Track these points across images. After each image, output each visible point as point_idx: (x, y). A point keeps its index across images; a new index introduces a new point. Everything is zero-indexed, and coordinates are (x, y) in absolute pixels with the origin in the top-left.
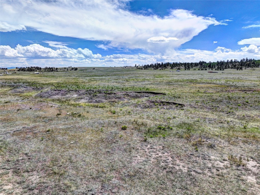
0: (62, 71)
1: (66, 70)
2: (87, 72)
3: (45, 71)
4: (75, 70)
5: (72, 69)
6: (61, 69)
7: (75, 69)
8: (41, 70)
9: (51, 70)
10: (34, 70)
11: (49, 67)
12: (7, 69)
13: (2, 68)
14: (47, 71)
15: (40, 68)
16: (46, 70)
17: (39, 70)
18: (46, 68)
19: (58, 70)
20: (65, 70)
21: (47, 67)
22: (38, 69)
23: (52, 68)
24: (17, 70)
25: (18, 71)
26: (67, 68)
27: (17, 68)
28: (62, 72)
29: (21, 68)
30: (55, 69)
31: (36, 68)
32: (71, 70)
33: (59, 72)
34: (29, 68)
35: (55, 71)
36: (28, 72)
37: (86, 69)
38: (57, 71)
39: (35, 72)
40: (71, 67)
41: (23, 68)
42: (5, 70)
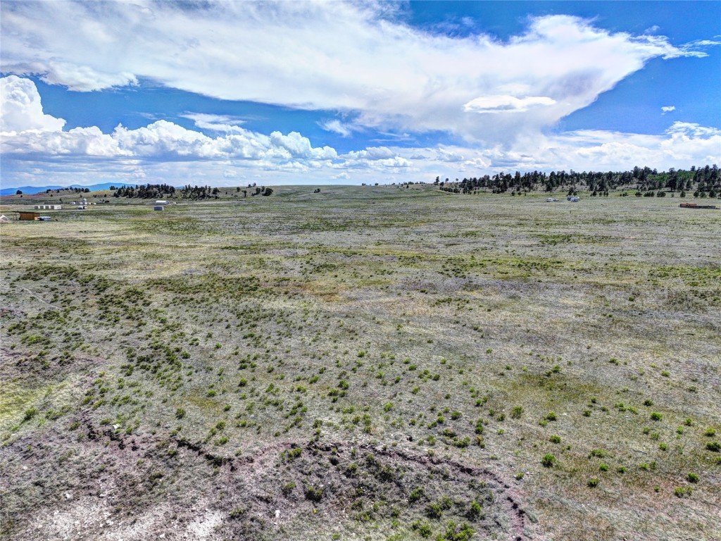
0: (229, 196)
1: (241, 194)
2: (298, 201)
3: (185, 197)
4: (265, 195)
5: (258, 191)
6: (227, 191)
7: (264, 192)
8: (174, 196)
9: (199, 193)
10: (154, 196)
11: (196, 187)
12: (87, 191)
13: (76, 189)
14: (190, 197)
15: (173, 190)
16: (188, 195)
17: (169, 195)
18: (187, 189)
19: (219, 195)
20: (237, 194)
21: (191, 186)
22: (167, 190)
23: (202, 188)
24: (112, 194)
25: (116, 195)
26: (244, 188)
27: (112, 188)
28: (228, 199)
29: (122, 188)
30: (212, 191)
31: (162, 189)
32: (253, 195)
33: (221, 199)
34: (142, 187)
35: (210, 197)
36: (140, 200)
37: (297, 192)
38: (217, 198)
39: (157, 201)
40: (255, 184)
41: (128, 188)
42: (83, 194)
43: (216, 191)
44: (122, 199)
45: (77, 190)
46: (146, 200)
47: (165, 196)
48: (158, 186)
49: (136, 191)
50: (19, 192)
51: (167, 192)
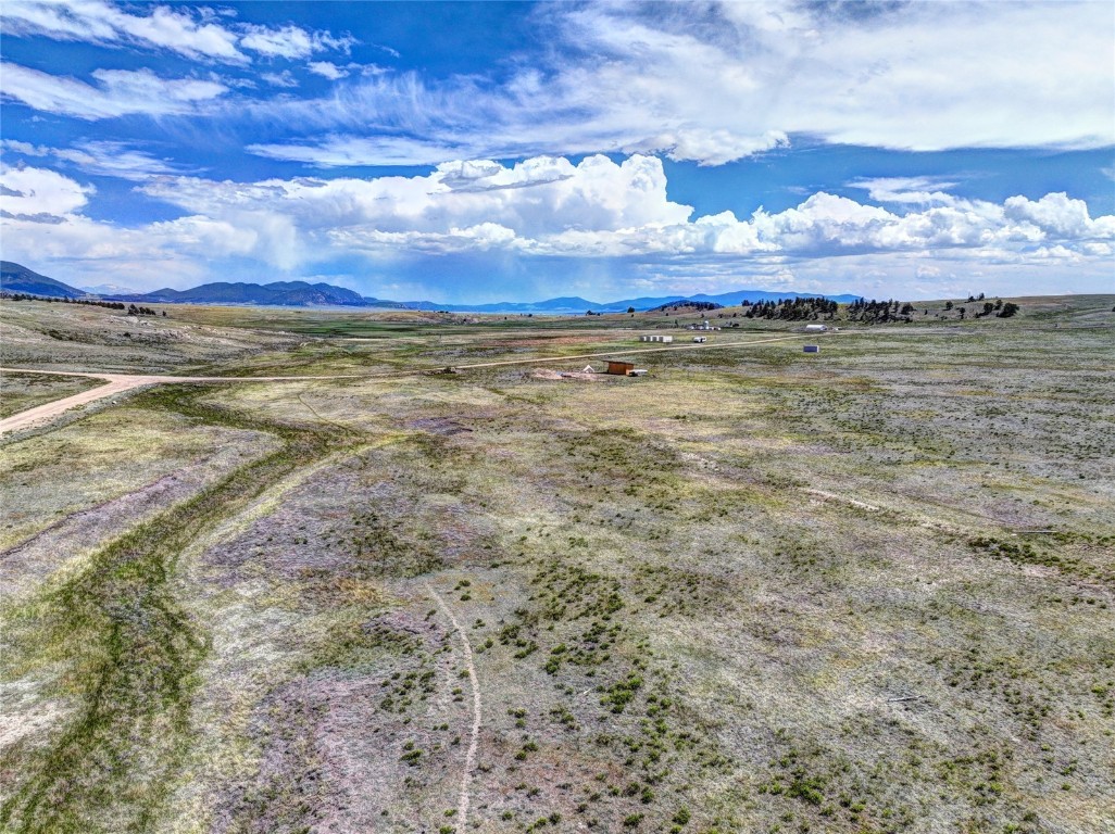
0: (931, 318)
1: (954, 314)
3: (854, 319)
4: (1004, 316)
5: (989, 308)
6: (927, 308)
7: (1001, 311)
8: (835, 316)
9: (877, 313)
10: (805, 316)
11: (874, 301)
12: (711, 307)
13: (698, 303)
14: (861, 318)
15: (834, 306)
16: (858, 316)
17: (828, 315)
18: (859, 305)
19: (914, 316)
20: (946, 314)
21: (865, 300)
22: (825, 307)
23: (883, 304)
24: (745, 313)
25: (749, 315)
26: (959, 302)
27: (745, 303)
28: (929, 324)
29: (759, 304)
30: (900, 309)
31: (818, 305)
32: (978, 317)
33: (917, 324)
34: (788, 302)
35: (895, 320)
36: (783, 324)
37: (1072, 309)
38: (908, 321)
39: (810, 326)
40: (982, 297)
41: (768, 304)
42: (706, 313)
43: (907, 308)
44: (759, 321)
45: (700, 306)
46: (791, 323)
47: (821, 316)
48: (811, 300)
49: (779, 308)
50: (631, 310)
51: (824, 310)
